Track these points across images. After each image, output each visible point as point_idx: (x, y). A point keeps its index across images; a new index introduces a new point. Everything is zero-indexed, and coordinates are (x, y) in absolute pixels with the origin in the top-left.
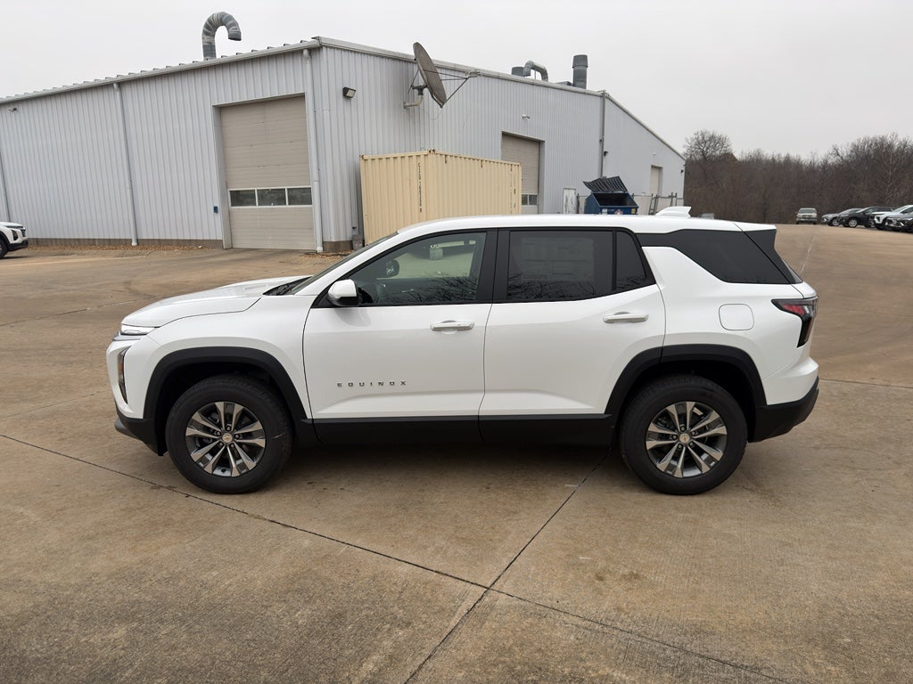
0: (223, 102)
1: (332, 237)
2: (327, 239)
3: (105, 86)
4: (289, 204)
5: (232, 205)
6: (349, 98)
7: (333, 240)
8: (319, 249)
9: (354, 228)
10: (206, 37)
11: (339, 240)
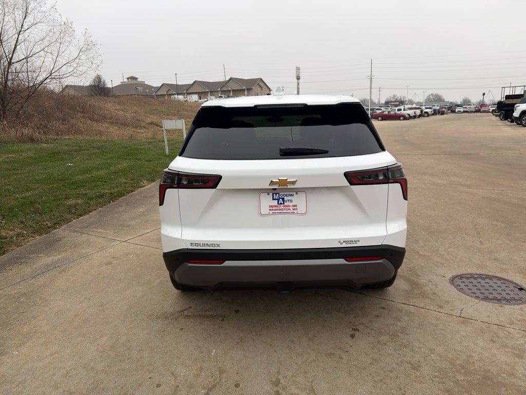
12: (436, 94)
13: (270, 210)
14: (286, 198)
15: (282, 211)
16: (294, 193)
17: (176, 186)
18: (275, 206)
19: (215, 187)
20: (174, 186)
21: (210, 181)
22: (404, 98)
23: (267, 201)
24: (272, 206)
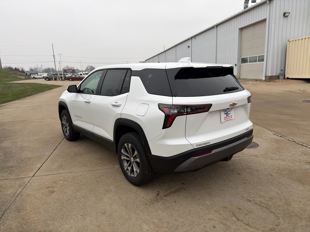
0: (242, 26)
1: (269, 74)
2: (267, 75)
3: (212, 28)
4: (258, 62)
5: (242, 63)
6: (287, 16)
7: (269, 75)
8: (264, 79)
9: (282, 70)
10: (245, 4)
11: (272, 75)
12: (91, 66)
13: (224, 120)
14: (229, 113)
15: (228, 120)
16: (231, 110)
17: (186, 113)
18: (226, 117)
19: (208, 111)
20: (184, 114)
21: (205, 108)
22: (73, 68)
23: (223, 115)
24: (224, 118)
